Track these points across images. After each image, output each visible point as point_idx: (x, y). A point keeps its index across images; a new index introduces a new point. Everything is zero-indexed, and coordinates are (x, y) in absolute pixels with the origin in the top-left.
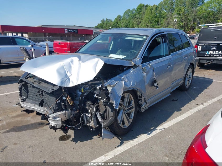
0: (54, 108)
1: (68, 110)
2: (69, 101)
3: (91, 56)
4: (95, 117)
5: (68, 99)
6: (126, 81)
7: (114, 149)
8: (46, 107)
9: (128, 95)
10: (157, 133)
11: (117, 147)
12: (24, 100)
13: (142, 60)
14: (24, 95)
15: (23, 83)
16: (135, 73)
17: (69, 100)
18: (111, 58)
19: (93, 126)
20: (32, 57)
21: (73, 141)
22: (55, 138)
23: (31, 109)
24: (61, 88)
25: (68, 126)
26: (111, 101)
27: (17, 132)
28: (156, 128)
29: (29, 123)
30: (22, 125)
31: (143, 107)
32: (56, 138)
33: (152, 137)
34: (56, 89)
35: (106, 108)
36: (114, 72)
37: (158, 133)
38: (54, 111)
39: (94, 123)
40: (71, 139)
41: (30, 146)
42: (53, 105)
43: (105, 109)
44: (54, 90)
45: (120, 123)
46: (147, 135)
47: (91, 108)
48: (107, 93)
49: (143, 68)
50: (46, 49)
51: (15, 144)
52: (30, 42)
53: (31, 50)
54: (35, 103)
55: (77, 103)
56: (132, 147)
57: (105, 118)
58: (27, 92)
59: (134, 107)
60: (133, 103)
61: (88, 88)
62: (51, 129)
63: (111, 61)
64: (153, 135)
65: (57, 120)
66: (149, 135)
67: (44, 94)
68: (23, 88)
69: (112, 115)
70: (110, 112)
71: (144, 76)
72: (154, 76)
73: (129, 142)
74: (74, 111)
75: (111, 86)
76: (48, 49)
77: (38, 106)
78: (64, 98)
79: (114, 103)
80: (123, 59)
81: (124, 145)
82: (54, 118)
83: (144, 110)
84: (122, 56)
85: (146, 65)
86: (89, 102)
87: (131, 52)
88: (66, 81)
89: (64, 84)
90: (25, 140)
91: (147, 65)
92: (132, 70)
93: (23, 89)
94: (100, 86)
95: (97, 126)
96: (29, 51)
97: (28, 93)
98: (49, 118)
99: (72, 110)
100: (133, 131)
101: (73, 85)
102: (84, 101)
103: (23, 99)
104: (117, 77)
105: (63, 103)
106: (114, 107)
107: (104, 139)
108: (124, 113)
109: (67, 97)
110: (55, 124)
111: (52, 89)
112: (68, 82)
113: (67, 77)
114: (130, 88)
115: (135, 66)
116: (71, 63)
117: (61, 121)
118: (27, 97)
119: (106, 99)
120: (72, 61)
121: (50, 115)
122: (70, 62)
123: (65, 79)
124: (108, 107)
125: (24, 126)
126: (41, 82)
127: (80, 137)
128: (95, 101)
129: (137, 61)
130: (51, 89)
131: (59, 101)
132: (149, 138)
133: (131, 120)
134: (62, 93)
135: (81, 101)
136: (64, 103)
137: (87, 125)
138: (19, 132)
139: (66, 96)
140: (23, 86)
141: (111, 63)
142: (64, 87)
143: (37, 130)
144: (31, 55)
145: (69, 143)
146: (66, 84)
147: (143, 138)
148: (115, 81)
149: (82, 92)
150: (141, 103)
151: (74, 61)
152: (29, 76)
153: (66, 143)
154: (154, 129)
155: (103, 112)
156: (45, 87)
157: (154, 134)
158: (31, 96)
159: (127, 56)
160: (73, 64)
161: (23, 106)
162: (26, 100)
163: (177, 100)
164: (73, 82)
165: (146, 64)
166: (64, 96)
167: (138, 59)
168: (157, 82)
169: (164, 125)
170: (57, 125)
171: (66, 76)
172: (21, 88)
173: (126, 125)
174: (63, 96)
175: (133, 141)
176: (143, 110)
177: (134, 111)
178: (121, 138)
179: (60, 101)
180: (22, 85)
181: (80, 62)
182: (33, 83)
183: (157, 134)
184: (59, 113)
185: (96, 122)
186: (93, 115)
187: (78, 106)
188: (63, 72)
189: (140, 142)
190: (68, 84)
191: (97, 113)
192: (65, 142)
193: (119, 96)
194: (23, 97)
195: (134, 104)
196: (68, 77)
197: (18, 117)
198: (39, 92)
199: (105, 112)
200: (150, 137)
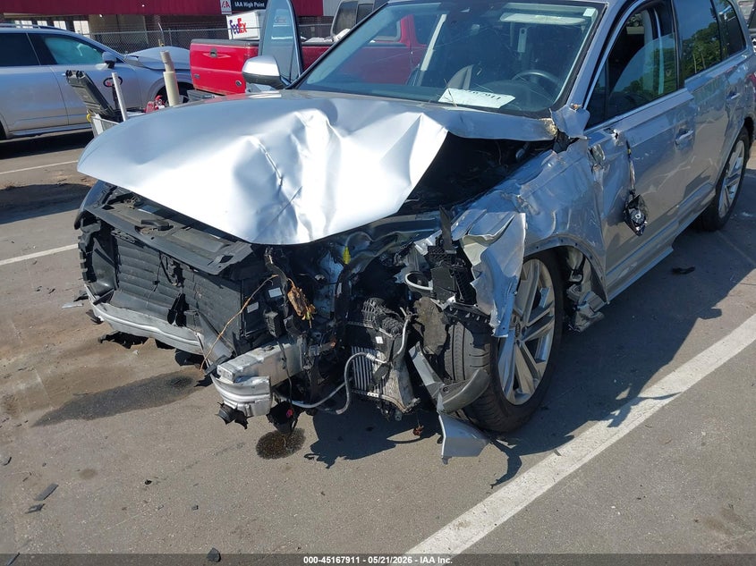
0: (234, 335)
1: (293, 341)
2: (296, 307)
3: (381, 103)
4: (402, 366)
5: (291, 295)
6: (532, 211)
7: (489, 494)
8: (199, 325)
9: (535, 268)
10: (648, 415)
11: (500, 481)
12: (104, 297)
13: (587, 114)
14: (102, 276)
15: (96, 227)
16: (564, 173)
17: (296, 300)
18: (452, 105)
19: (395, 402)
20: (114, 108)
21: (316, 457)
22: (240, 446)
23: (135, 333)
24: (259, 250)
25: (294, 403)
26: (481, 306)
27: (88, 419)
28: (638, 393)
29: (131, 381)
30: (107, 388)
31: (585, 309)
32: (243, 443)
33: (629, 434)
34: (239, 254)
35: (450, 332)
36: (475, 170)
37: (652, 416)
38: (236, 345)
39: (402, 389)
40: (306, 448)
41: (148, 482)
42: (233, 322)
43: (448, 335)
44: (233, 261)
45: (506, 389)
46: (609, 426)
47: (389, 331)
48: (463, 273)
49: (591, 151)
50: (167, 75)
51: (88, 474)
52: (101, 51)
53: (107, 83)
54: (150, 309)
55: (327, 307)
56: (560, 483)
57: (448, 370)
58: (116, 264)
59: (553, 314)
60: (549, 297)
61: (368, 243)
62: (227, 422)
63: (472, 125)
64: (632, 427)
65: (253, 387)
66: (616, 424)
67: (186, 273)
68: (97, 245)
69: (480, 361)
70: (470, 348)
71: (598, 183)
72: (631, 179)
73: (542, 459)
74: (316, 343)
75: (481, 241)
76: (172, 77)
77: (163, 322)
78: (275, 293)
79: (494, 313)
80: (503, 110)
81: (525, 474)
82: (239, 378)
83: (588, 324)
84: (497, 96)
85: (604, 137)
86: (373, 307)
87: (528, 78)
88: (280, 219)
89: (273, 233)
90: (126, 457)
91: (604, 133)
92: (551, 161)
93: (97, 251)
94: (430, 241)
95: (415, 400)
96: (100, 88)
97: (117, 268)
98: (218, 377)
99: (310, 341)
100: (547, 408)
101: (310, 236)
102: (353, 298)
103: (99, 290)
104: (496, 193)
105: (273, 315)
106: (492, 328)
107: (452, 460)
108: (518, 343)
109: (289, 289)
110: (245, 403)
111: (226, 259)
112: (286, 223)
113: (281, 203)
114: (549, 240)
115: (561, 142)
116: (293, 138)
117: (268, 390)
118: (118, 282)
119: (457, 297)
120: (299, 129)
121: (220, 367)
122: (288, 131)
123: (275, 210)
124: (460, 327)
125: (115, 391)
126: (171, 223)
127: (340, 439)
128: (399, 299)
129: (570, 118)
130: (219, 259)
131: (255, 306)
132: (619, 442)
133: (541, 368)
134: (265, 269)
135: (339, 301)
136: (274, 311)
137: (370, 394)
138: (97, 420)
139: (284, 284)
140: (95, 239)
141: (472, 133)
142: (271, 246)
143: (166, 408)
144: (111, 103)
145: (300, 465)
146: (278, 232)
147: (594, 439)
148: (487, 212)
149: (343, 264)
150: (577, 294)
151: (307, 129)
152: (116, 194)
153: (288, 469)
154: (633, 398)
155: (441, 346)
156: (192, 249)
157: (637, 423)
158: (133, 277)
159: (520, 98)
160: (302, 141)
161: (102, 320)
162: (111, 295)
163: (692, 269)
164: (308, 225)
165: (600, 128)
166: (277, 284)
167: (573, 108)
168: (643, 204)
169: (666, 378)
170: (252, 405)
171: (278, 195)
172: (89, 248)
173: (524, 392)
174: (269, 286)
175: (559, 454)
176: (582, 324)
177: (552, 332)
178: (506, 444)
179: (257, 304)
180: (93, 235)
181: (335, 130)
182: (138, 229)
183: (647, 420)
184: (258, 355)
185: (410, 387)
186: (398, 361)
187: (332, 319)
188: (262, 179)
189: (586, 460)
190: (287, 232)
191: (412, 351)
192: (281, 461)
193: (509, 280)
194: (98, 281)
195: (554, 304)
196: (286, 199)
197: (87, 354)
198: (165, 265)
199: (446, 346)
200: (621, 435)
